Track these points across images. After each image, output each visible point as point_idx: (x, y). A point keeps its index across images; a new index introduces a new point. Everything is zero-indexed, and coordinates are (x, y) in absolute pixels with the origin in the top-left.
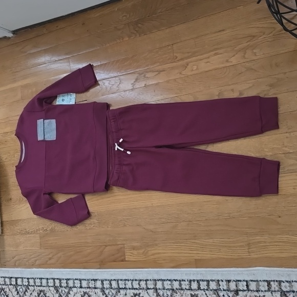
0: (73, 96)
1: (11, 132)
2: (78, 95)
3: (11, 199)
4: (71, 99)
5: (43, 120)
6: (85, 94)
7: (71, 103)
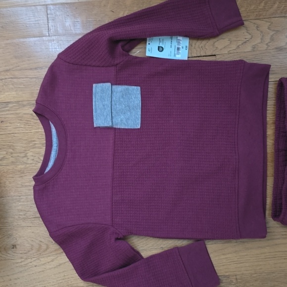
0: (185, 42)
1: (18, 102)
2: (194, 42)
3: (14, 246)
4: (178, 49)
5: (109, 84)
6: (212, 41)
7: (179, 57)
